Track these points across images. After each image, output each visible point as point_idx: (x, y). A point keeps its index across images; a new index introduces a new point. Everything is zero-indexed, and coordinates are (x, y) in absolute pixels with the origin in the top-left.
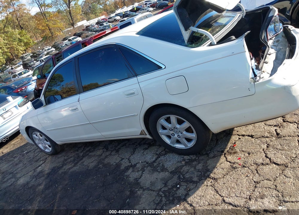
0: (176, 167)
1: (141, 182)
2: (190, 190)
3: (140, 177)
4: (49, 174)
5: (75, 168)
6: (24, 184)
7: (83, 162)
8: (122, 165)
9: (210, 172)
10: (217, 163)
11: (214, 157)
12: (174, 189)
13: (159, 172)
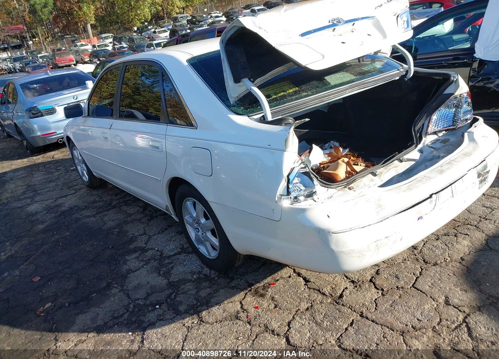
0: (181, 278)
1: (129, 277)
2: (162, 320)
3: (136, 271)
4: (63, 213)
5: (92, 219)
6: (32, 212)
7: (105, 215)
8: (136, 243)
9: (206, 307)
10: (226, 298)
11: (233, 288)
12: (150, 309)
13: (160, 274)
